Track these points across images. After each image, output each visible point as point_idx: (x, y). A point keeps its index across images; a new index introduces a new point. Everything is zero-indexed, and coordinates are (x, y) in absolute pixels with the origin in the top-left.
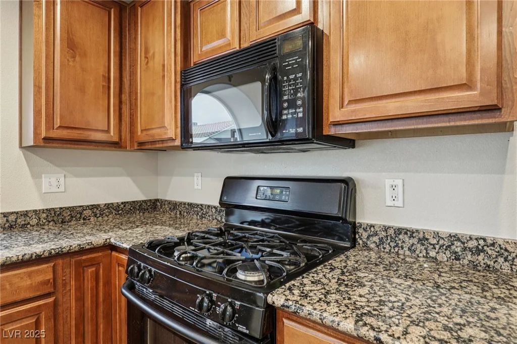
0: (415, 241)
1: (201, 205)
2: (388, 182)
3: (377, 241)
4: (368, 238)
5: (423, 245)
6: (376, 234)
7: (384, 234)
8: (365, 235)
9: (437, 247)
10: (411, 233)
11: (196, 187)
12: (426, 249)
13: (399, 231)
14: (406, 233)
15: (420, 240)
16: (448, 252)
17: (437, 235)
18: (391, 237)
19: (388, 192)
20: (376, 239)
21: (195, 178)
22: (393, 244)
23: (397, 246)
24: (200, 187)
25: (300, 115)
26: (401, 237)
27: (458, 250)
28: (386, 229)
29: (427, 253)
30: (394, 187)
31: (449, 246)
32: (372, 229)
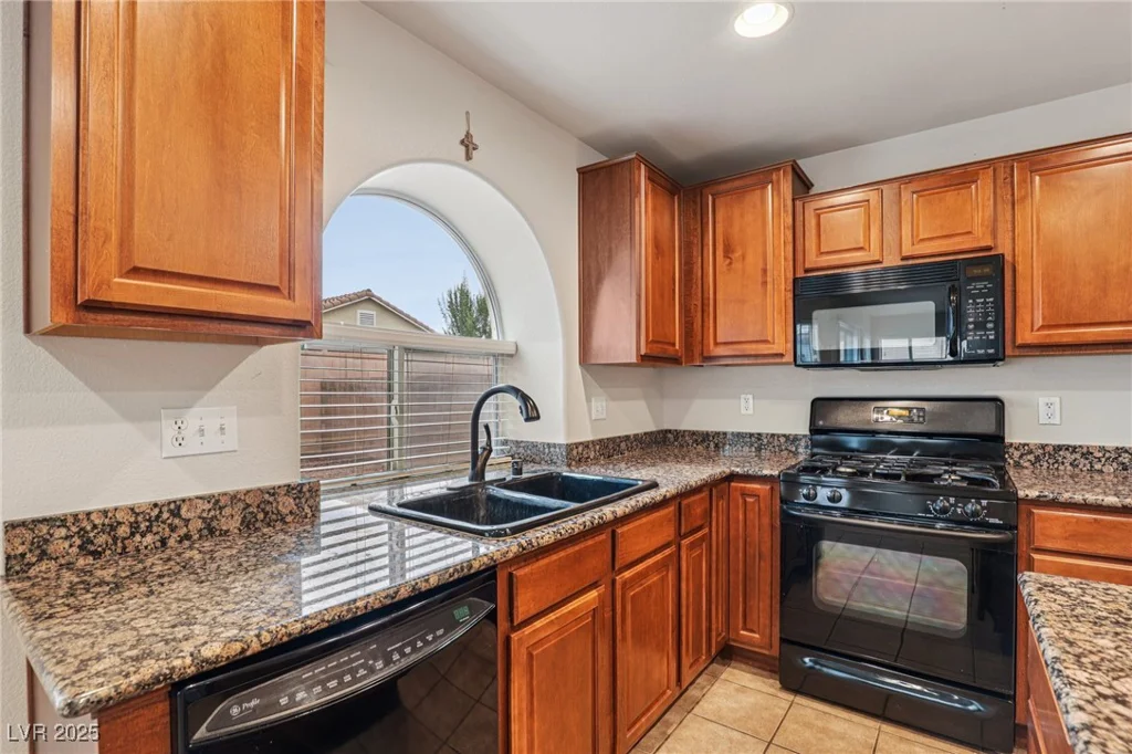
0: (1078, 456)
1: (759, 434)
2: (1042, 401)
3: (1033, 459)
4: (1021, 457)
5: (1087, 459)
6: (1031, 452)
7: (1041, 451)
8: (1017, 454)
9: (1103, 460)
10: (1074, 449)
11: (743, 411)
12: (1090, 463)
13: (1058, 448)
14: (1067, 449)
15: (1083, 454)
16: (1114, 464)
17: (1102, 449)
18: (1050, 454)
19: (1043, 409)
20: (1031, 457)
21: (742, 400)
22: (1051, 461)
23: (1057, 462)
24: (750, 412)
25: (992, 337)
26: (1061, 453)
27: (1126, 461)
28: (1043, 447)
29: (1092, 467)
30: (1049, 405)
31: (1116, 458)
32: (1026, 448)
